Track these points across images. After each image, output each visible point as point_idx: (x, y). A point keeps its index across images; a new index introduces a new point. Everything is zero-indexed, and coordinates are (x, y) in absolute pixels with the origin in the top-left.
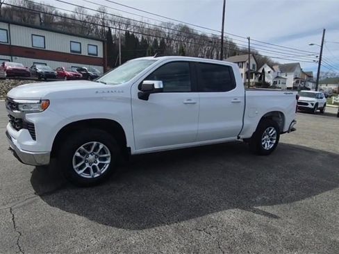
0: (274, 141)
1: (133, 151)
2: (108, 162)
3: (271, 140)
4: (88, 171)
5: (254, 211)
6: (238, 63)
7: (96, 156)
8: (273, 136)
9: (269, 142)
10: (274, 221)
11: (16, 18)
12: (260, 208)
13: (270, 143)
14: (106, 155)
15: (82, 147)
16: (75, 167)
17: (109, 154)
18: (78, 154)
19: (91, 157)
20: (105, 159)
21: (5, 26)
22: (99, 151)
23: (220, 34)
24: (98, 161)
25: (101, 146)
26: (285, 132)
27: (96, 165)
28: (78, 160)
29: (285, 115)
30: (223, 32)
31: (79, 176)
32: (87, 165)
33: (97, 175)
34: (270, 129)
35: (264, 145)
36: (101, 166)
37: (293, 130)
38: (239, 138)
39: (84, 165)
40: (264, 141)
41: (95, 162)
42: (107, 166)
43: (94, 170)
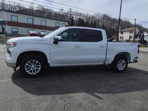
0: (125, 66)
1: (51, 65)
2: (40, 68)
3: (123, 66)
4: (31, 71)
5: (93, 95)
7: (35, 66)
8: (124, 64)
9: (121, 66)
10: (99, 100)
11: (38, 14)
12: (96, 94)
13: (122, 67)
14: (39, 66)
15: (29, 62)
16: (26, 69)
17: (40, 66)
18: (27, 64)
19: (33, 66)
20: (39, 67)
21: (32, 17)
22: (36, 64)
23: (119, 18)
24: (36, 67)
25: (37, 62)
26: (132, 62)
27: (35, 69)
28: (27, 67)
29: (130, 54)
30: (120, 17)
31: (27, 73)
32: (31, 69)
33: (35, 73)
34: (122, 61)
35: (119, 68)
36: (37, 70)
37: (136, 61)
38: (104, 63)
40: (118, 66)
41: (35, 68)
42: (39, 70)
43: (34, 71)
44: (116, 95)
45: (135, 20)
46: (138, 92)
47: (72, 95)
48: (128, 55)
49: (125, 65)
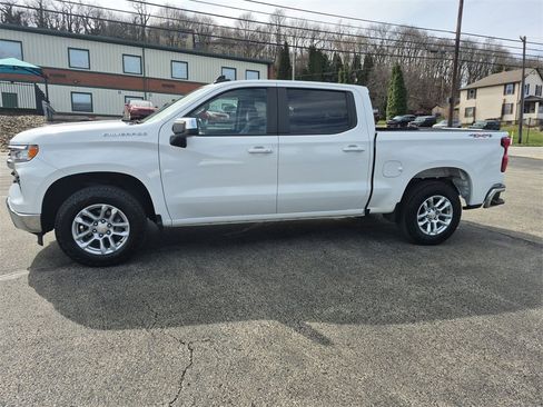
0: (448, 222)
1: (166, 221)
2: (126, 234)
3: (442, 218)
4: (96, 244)
5: (300, 329)
6: (505, 85)
7: (109, 225)
8: (444, 211)
9: (435, 222)
10: (317, 347)
12: (314, 325)
13: (439, 225)
14: (121, 224)
15: (84, 211)
16: (75, 237)
17: (127, 224)
18: (79, 220)
19: (102, 226)
20: (122, 229)
21: (138, 51)
22: (112, 217)
24: (112, 230)
25: (114, 210)
26: (478, 206)
27: (109, 237)
30: (458, 33)
31: (82, 250)
32: (96, 237)
33: (109, 251)
34: (436, 201)
36: (117, 239)
38: (367, 211)
39: (90, 236)
40: (422, 220)
41: (108, 232)
42: (124, 240)
43: (107, 244)
44: (391, 328)
45: (524, 41)
46: (478, 320)
47: (223, 327)
48: (463, 178)
49: (451, 215)
